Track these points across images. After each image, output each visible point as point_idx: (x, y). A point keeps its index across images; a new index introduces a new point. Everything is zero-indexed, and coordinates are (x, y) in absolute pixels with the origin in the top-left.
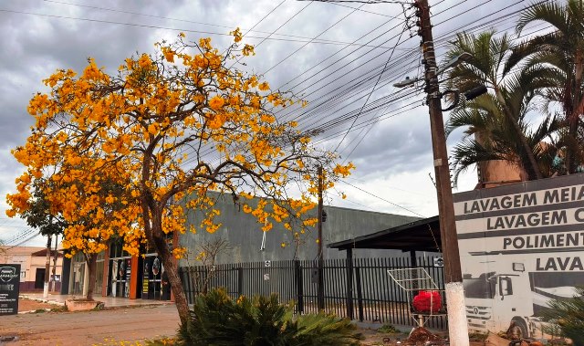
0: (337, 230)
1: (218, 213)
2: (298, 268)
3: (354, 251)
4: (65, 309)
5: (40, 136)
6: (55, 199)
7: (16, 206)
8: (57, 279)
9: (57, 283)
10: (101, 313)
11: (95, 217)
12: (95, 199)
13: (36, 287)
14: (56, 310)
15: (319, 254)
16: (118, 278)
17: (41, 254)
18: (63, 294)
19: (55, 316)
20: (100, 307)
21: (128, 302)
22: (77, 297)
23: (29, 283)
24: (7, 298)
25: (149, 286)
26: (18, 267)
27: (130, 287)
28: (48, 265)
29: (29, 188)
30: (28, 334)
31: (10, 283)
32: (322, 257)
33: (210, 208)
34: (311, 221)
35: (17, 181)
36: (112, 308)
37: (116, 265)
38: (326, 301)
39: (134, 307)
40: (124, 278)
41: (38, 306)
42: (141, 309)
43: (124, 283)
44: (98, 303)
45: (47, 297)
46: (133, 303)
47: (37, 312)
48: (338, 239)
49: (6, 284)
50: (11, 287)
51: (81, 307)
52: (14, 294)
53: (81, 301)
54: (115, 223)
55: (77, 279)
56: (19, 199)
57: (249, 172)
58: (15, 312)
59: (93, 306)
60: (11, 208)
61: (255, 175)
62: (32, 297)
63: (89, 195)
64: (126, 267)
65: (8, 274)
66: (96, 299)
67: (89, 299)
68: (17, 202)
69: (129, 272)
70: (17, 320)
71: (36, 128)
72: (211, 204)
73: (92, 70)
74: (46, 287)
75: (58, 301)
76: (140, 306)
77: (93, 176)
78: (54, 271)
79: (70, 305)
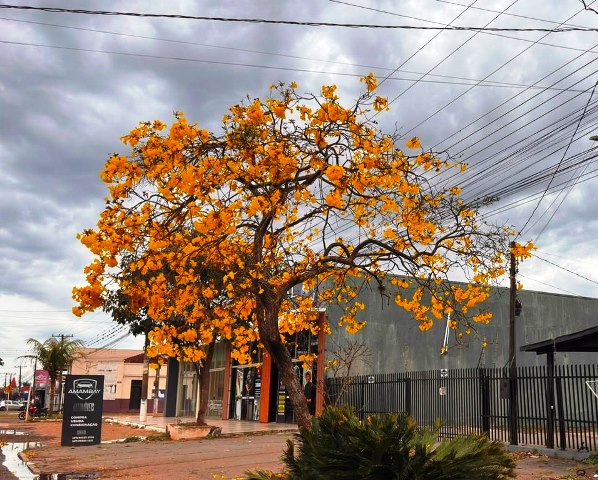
0: (550, 324)
1: (363, 307)
2: (484, 379)
3: (557, 355)
4: (167, 436)
5: (117, 210)
6: (135, 294)
7: (85, 302)
8: (161, 396)
9: (161, 401)
10: (216, 441)
11: (189, 315)
12: (191, 291)
13: (131, 407)
14: (154, 438)
15: (510, 360)
16: (244, 393)
17: (137, 359)
18: (167, 416)
19: (153, 446)
20: (215, 434)
21: (257, 427)
22: (184, 420)
23: (121, 401)
24: (86, 421)
25: (286, 404)
26: (100, 379)
27: (260, 405)
28: (146, 376)
29: (102, 279)
30: (112, 470)
31: (89, 401)
32: (514, 363)
33: (352, 300)
34: (483, 317)
35: (87, 270)
36: (233, 436)
37: (240, 376)
38: (522, 424)
39: (263, 433)
40: (252, 393)
41: (130, 434)
42: (274, 436)
43: (253, 400)
44: (213, 429)
45: (146, 421)
46: (264, 428)
47: (128, 441)
48: (536, 339)
49: (83, 402)
50: (91, 406)
51: (188, 434)
52: (95, 416)
53: (188, 426)
54: (216, 322)
55: (189, 395)
56: (89, 293)
57: (399, 254)
58: (97, 441)
59: (206, 433)
60: (78, 304)
61: (406, 257)
62: (125, 420)
63: (184, 287)
64: (255, 378)
65: (86, 388)
66: (210, 422)
67: (200, 423)
68: (85, 296)
69: (258, 385)
70: (99, 451)
71: (111, 199)
72: (354, 295)
73: (181, 127)
74: (143, 406)
75: (159, 425)
76: (272, 432)
77: (188, 262)
78: (156, 384)
79: (173, 431)
